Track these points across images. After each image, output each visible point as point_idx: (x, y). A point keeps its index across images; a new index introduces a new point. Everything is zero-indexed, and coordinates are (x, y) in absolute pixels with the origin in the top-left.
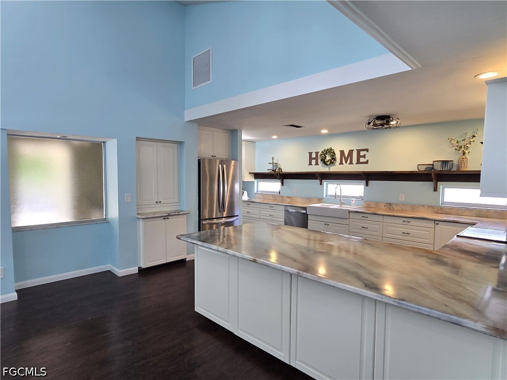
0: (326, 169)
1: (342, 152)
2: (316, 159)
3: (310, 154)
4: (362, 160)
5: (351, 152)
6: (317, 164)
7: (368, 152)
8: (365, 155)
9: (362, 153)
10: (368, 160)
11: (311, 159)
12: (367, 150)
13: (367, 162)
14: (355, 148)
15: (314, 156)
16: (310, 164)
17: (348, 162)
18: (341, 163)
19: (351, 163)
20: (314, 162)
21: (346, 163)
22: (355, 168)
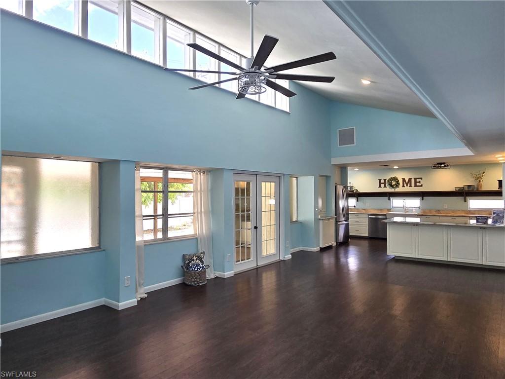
0: (392, 190)
1: (404, 180)
2: (385, 183)
4: (418, 184)
5: (410, 180)
6: (385, 186)
7: (422, 179)
9: (418, 180)
10: (422, 185)
11: (380, 183)
14: (413, 177)
15: (382, 181)
16: (380, 187)
18: (403, 186)
19: (411, 186)
20: (382, 185)
21: (407, 186)
22: (413, 189)
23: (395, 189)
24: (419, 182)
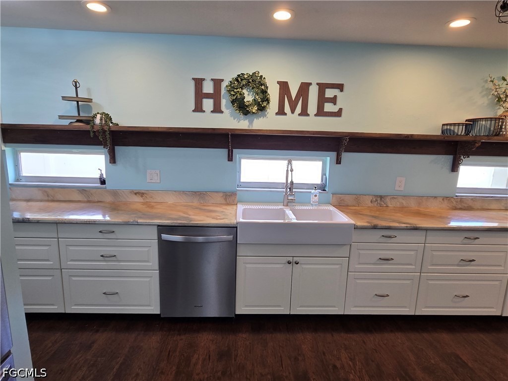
0: (241, 124)
1: (284, 87)
2: (216, 96)
3: (199, 83)
4: (328, 107)
5: (304, 88)
6: (217, 109)
7: (342, 91)
8: (335, 97)
9: (329, 93)
10: (341, 110)
11: (200, 96)
12: (340, 87)
13: (338, 114)
14: (314, 79)
15: (208, 88)
16: (199, 108)
17: (299, 109)
18: (281, 112)
19: (304, 113)
20: (208, 104)
21: (293, 111)
22: (312, 124)
23: (251, 122)
24: (334, 100)
